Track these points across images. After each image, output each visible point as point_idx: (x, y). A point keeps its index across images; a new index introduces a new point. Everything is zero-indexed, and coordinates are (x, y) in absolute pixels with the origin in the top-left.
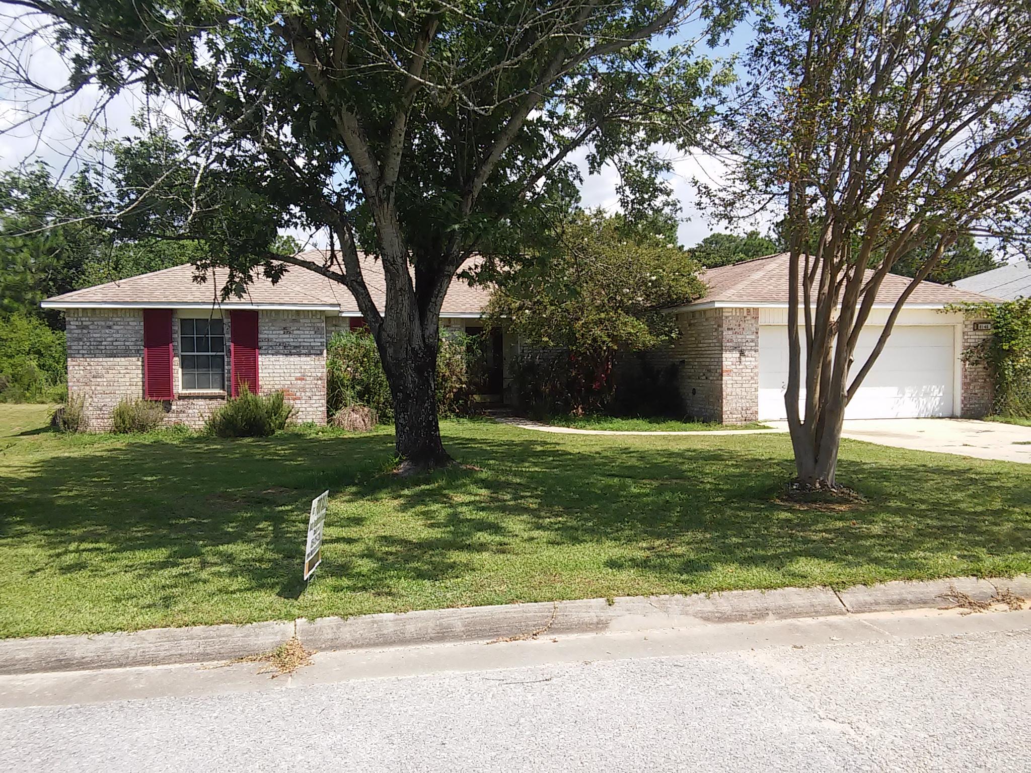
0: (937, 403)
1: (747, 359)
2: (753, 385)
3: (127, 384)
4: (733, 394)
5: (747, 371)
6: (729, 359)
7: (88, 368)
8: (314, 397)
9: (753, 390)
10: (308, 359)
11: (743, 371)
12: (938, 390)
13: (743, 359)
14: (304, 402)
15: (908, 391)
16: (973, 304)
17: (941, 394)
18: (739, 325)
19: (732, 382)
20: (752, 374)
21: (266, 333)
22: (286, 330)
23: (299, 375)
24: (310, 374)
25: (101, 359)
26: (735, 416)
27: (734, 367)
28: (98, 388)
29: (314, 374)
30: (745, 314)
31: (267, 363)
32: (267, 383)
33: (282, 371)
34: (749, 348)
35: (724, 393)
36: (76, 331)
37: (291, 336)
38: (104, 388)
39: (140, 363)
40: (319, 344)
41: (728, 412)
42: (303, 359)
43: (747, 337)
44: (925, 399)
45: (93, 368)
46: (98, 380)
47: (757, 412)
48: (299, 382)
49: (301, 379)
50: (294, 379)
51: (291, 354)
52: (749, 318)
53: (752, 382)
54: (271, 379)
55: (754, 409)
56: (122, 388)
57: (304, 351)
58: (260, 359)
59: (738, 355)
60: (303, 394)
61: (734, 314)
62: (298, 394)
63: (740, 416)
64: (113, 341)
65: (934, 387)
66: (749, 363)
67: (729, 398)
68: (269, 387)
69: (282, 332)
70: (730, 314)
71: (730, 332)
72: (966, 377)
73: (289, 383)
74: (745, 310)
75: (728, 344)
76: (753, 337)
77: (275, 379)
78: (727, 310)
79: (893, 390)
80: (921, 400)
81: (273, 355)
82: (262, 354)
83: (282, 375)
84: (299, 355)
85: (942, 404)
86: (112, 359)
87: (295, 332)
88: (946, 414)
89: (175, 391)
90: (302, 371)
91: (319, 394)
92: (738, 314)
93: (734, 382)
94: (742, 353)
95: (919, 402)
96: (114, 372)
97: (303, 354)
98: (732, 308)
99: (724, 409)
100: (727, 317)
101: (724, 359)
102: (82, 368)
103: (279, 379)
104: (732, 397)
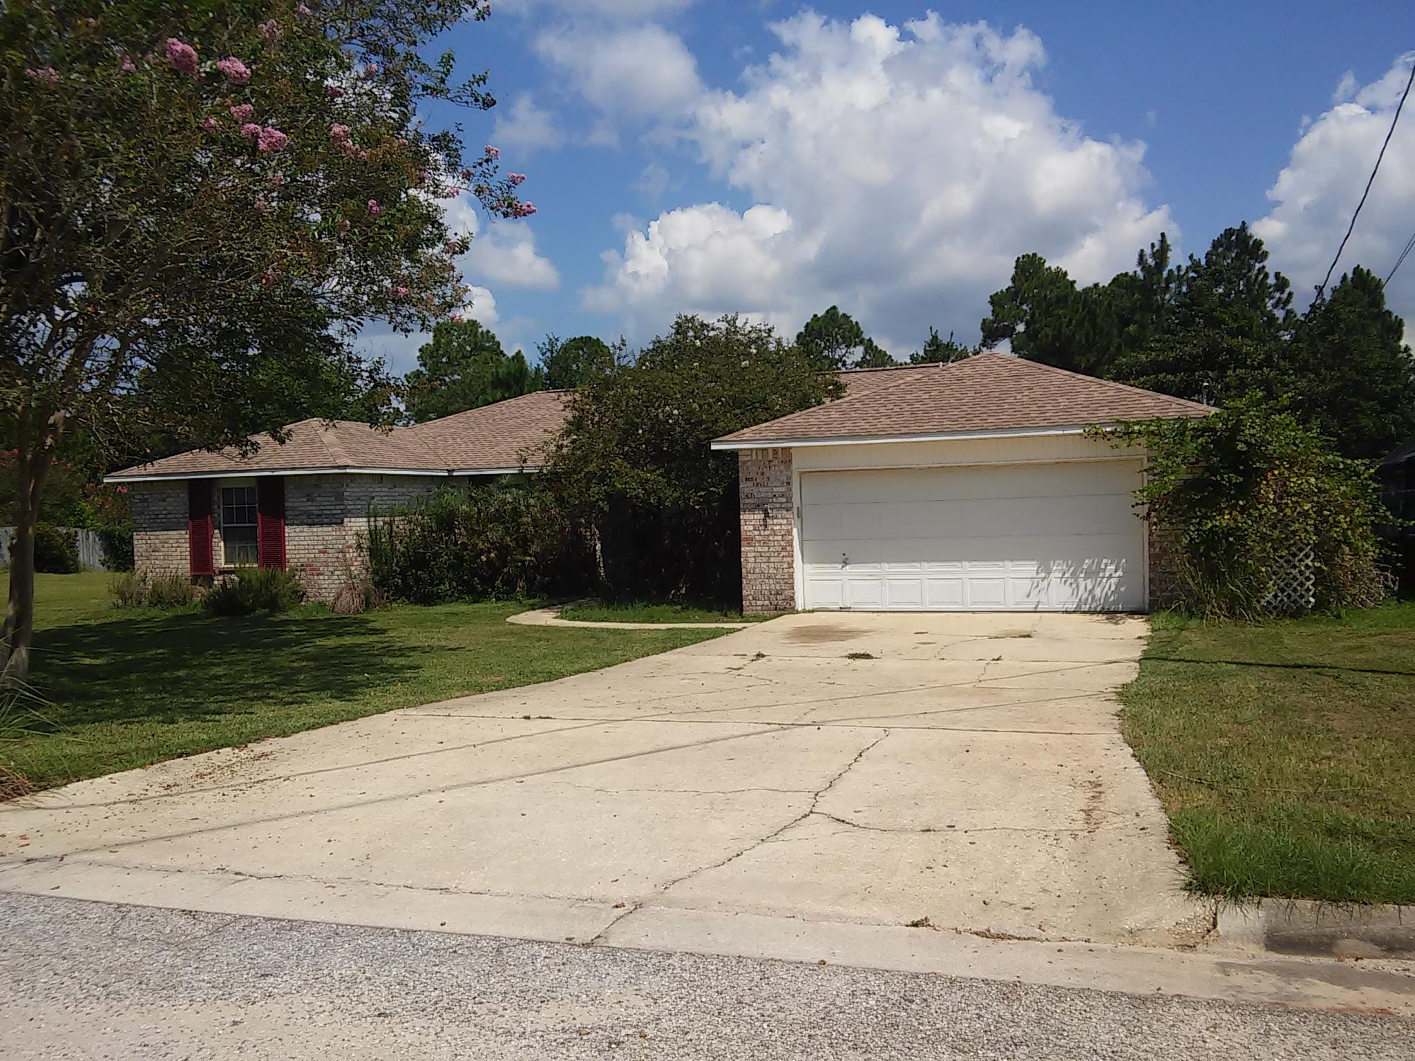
0: (1113, 588)
1: (775, 521)
2: (785, 559)
3: (179, 558)
4: (757, 570)
5: (776, 538)
6: (749, 522)
7: (149, 542)
8: (337, 573)
9: (786, 566)
10: (330, 529)
11: (771, 538)
12: (1113, 567)
13: (769, 521)
14: (326, 578)
15: (1057, 569)
16: (1138, 423)
17: (1120, 573)
18: (763, 474)
19: (753, 554)
20: (782, 543)
21: (294, 501)
22: (310, 498)
23: (322, 547)
24: (331, 547)
25: (158, 533)
26: (759, 603)
27: (757, 533)
28: (157, 562)
29: (335, 546)
30: (771, 457)
31: (293, 534)
32: (294, 556)
33: (306, 543)
34: (778, 505)
35: (744, 571)
36: (140, 505)
37: (314, 503)
38: (162, 563)
39: (188, 536)
40: (340, 512)
41: (751, 598)
42: (326, 529)
43: (775, 489)
44: (1089, 581)
45: (152, 541)
46: (157, 554)
47: (792, 599)
48: (322, 555)
49: (324, 552)
50: (317, 551)
51: (314, 524)
52: (776, 462)
53: (783, 554)
54: (297, 552)
55: (788, 593)
56: (174, 562)
57: (326, 520)
58: (286, 530)
59: (762, 516)
60: (326, 569)
61: (754, 457)
62: (321, 569)
63: (767, 603)
64: (166, 514)
65: (1104, 561)
66: (778, 527)
67: (750, 576)
68: (296, 560)
69: (305, 500)
70: (749, 458)
71: (750, 484)
72: (1151, 544)
73: (312, 556)
74: (770, 452)
75: (747, 501)
76: (783, 489)
77: (301, 552)
78: (743, 453)
79: (1030, 568)
80: (1082, 584)
81: (298, 525)
82: (288, 525)
83: (307, 547)
84: (322, 524)
85: (1123, 589)
86: (166, 532)
87: (317, 499)
88: (1129, 607)
89: (215, 566)
90: (325, 543)
91: (341, 568)
92: (760, 458)
93: (758, 554)
94: (767, 515)
95: (1078, 586)
96: (168, 545)
97: (325, 524)
98: (751, 450)
99: (744, 593)
100: (745, 462)
101: (742, 522)
102: (144, 541)
103: (303, 552)
104: (755, 576)
